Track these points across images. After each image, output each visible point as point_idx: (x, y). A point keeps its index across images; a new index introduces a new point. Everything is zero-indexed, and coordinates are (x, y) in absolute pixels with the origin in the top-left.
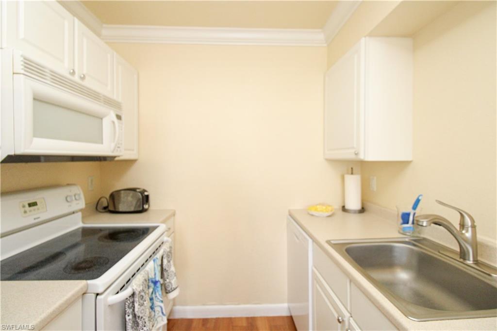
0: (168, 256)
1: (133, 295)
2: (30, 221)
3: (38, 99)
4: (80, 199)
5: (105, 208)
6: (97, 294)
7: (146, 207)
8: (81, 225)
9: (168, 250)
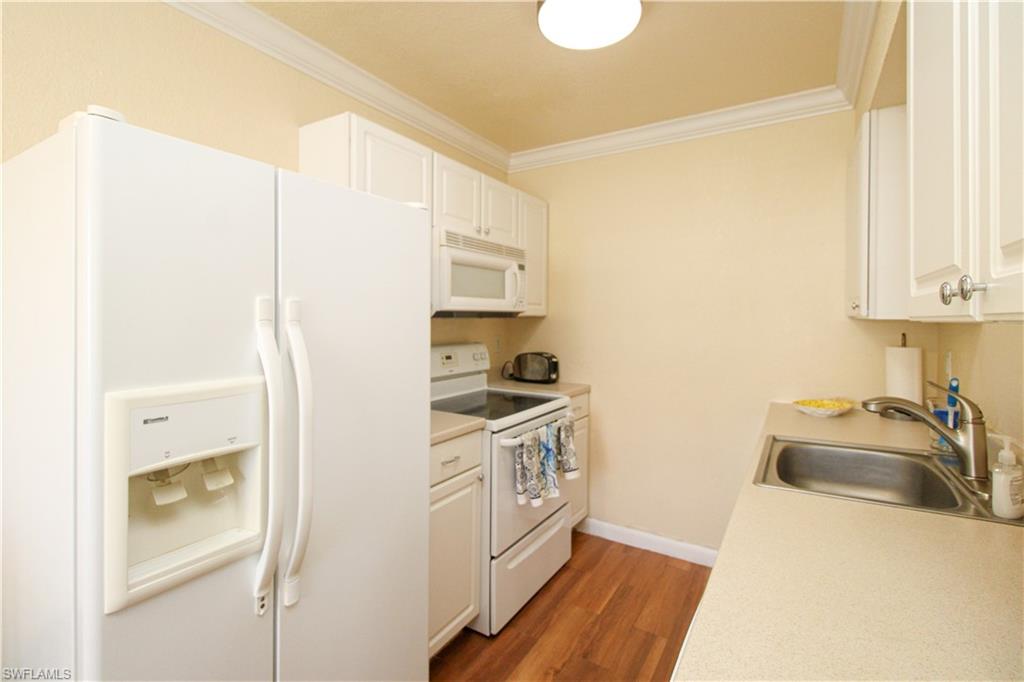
0: (567, 431)
1: (522, 445)
2: (446, 373)
3: (455, 263)
4: (485, 359)
5: (511, 375)
6: (493, 433)
7: (554, 376)
8: (486, 387)
9: (568, 424)
